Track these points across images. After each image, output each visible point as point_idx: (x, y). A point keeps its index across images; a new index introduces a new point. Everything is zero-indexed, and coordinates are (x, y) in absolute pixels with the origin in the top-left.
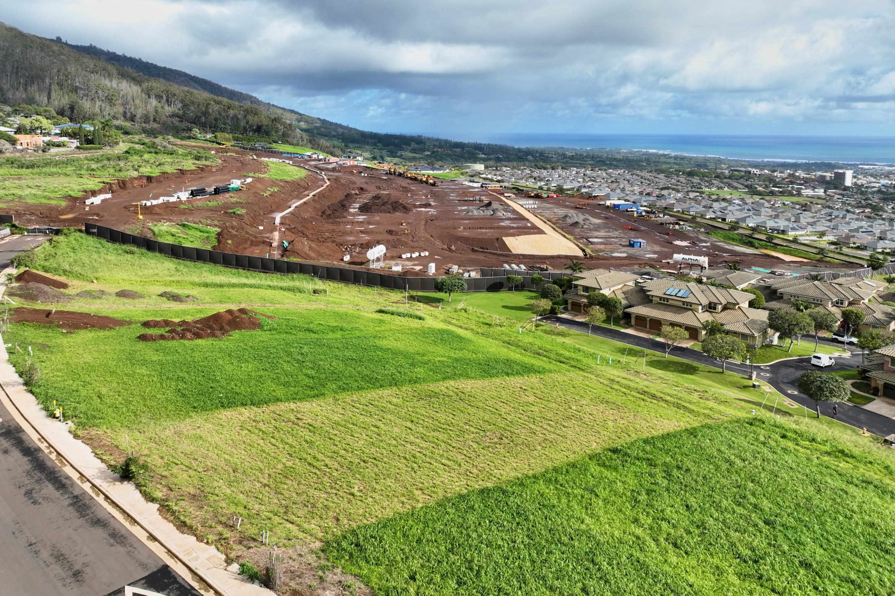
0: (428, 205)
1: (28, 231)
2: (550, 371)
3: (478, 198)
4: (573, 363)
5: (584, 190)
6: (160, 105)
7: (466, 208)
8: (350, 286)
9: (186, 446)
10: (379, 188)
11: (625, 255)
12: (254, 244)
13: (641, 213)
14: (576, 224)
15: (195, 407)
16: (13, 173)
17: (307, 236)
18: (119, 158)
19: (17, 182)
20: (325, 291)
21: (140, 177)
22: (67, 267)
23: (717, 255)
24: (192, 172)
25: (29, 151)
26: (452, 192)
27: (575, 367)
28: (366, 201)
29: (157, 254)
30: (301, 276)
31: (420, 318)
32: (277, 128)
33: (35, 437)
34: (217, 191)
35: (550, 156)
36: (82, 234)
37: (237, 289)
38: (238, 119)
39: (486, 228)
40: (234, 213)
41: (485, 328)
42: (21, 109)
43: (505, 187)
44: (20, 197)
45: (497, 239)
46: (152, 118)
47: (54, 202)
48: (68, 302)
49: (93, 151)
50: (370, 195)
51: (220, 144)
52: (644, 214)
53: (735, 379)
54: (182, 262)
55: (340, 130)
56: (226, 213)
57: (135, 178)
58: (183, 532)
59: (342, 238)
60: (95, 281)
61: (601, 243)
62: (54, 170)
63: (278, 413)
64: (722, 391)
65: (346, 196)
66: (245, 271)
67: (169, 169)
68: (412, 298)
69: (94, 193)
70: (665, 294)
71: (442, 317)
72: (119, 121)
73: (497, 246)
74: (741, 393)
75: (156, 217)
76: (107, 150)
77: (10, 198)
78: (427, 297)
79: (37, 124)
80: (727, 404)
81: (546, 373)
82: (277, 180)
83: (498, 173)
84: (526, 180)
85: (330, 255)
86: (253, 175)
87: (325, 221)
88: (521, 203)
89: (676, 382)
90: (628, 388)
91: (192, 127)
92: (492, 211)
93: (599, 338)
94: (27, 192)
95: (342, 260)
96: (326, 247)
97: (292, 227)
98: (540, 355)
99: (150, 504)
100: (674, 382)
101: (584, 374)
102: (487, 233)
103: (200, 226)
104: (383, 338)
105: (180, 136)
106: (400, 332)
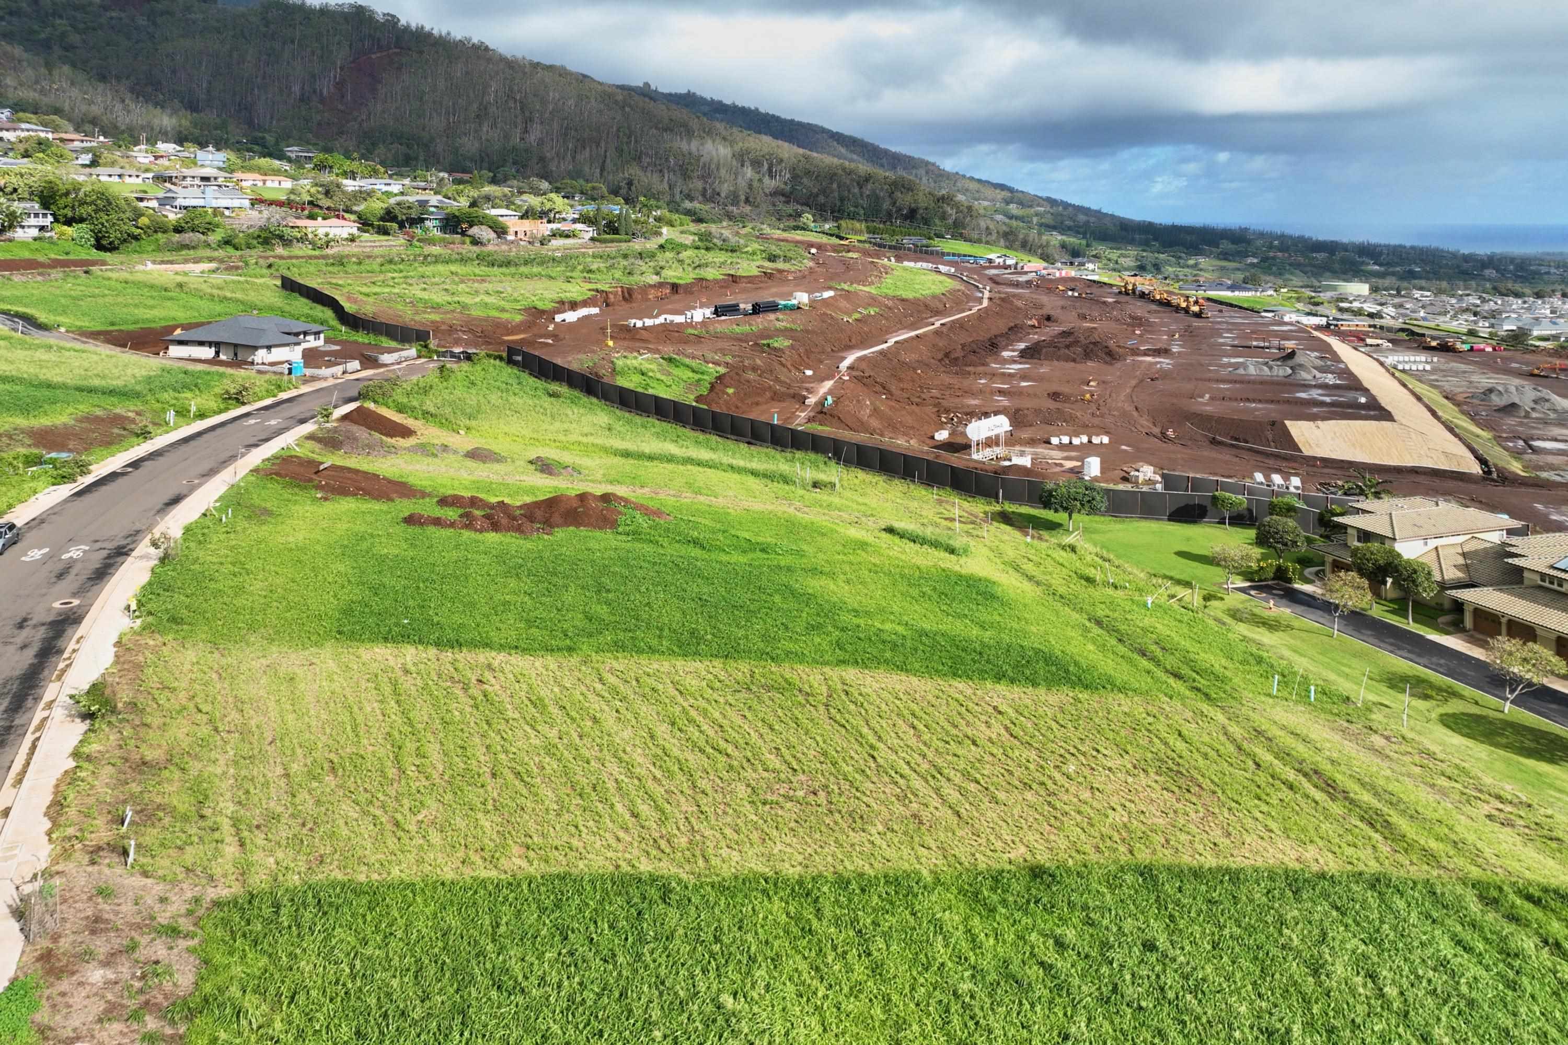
0: (1162, 352)
1: (440, 354)
2: (1124, 689)
3: (1276, 342)
4: (1202, 682)
6: (757, 177)
7: (1241, 360)
8: (897, 481)
10: (1083, 317)
12: (776, 397)
14: (1511, 408)
15: (341, 633)
16: (478, 272)
17: (890, 393)
18: (642, 256)
19: (476, 285)
20: (833, 485)
21: (661, 285)
22: (433, 408)
24: (750, 279)
25: (522, 243)
26: (1229, 331)
27: (1198, 690)
28: (1042, 339)
29: (594, 400)
30: (812, 456)
31: (953, 551)
32: (944, 213)
33: (81, 632)
34: (757, 310)
35: (1544, 269)
36: (497, 362)
38: (877, 198)
39: (1260, 401)
40: (768, 345)
41: (1078, 587)
43: (1382, 328)
44: (465, 307)
45: (1273, 423)
46: (743, 198)
47: (505, 316)
49: (613, 244)
50: (1057, 329)
51: (842, 238)
54: (627, 415)
55: (1082, 218)
56: (756, 344)
57: (651, 286)
59: (957, 400)
60: (461, 432)
61: (1559, 452)
62: (536, 270)
63: (459, 665)
65: (1010, 329)
67: (711, 274)
68: (1005, 518)
69: (574, 306)
70: (1553, 567)
71: (1011, 554)
72: (695, 202)
73: (1270, 437)
75: (638, 344)
76: (637, 245)
77: (449, 308)
78: (1034, 517)
79: (548, 206)
80: (1554, 845)
81: (1102, 691)
82: (886, 297)
83: (1397, 300)
84: (1454, 317)
85: (913, 428)
86: (846, 288)
87: (943, 369)
88: (1390, 360)
89: (1463, 770)
90: (1284, 755)
91: (803, 212)
92: (1291, 368)
93: (1357, 644)
94: (478, 300)
95: (933, 438)
96: (911, 413)
97: (867, 375)
98: (1144, 655)
99: (71, 759)
100: (1457, 766)
101: (1205, 707)
102: (1258, 410)
103: (694, 363)
104: (827, 574)
105: (782, 226)
106: (875, 570)
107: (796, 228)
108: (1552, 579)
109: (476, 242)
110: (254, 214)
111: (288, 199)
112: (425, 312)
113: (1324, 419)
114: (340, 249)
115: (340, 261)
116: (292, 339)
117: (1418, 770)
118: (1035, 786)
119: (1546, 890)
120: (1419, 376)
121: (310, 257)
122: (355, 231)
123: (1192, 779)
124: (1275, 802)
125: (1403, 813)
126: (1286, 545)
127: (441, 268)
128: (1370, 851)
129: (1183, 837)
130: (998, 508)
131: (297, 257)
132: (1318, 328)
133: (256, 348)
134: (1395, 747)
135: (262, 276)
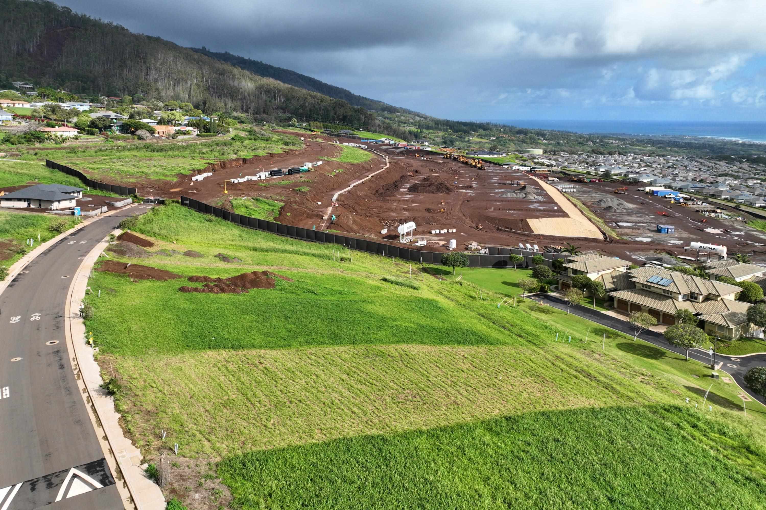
0: (469, 187)
1: (144, 201)
2: (504, 344)
3: (516, 181)
4: (530, 338)
5: (631, 176)
6: (269, 99)
7: (503, 190)
8: (375, 256)
9: (168, 375)
10: (432, 171)
11: (649, 240)
12: (309, 216)
13: (679, 200)
14: (609, 208)
15: (188, 346)
16: (147, 155)
17: (356, 211)
18: (225, 144)
19: (148, 162)
20: (350, 259)
21: (238, 159)
22: (157, 231)
23: (748, 244)
24: (279, 155)
25: (163, 138)
26: (495, 176)
27: (530, 341)
28: (417, 182)
29: (229, 222)
30: (336, 245)
31: (415, 288)
32: (359, 118)
33: (72, 356)
34: (290, 172)
36: (178, 205)
37: (278, 254)
38: (328, 111)
39: (515, 210)
40: (300, 190)
41: (469, 301)
42: (170, 104)
43: (553, 171)
44: (147, 174)
45: (522, 220)
46: (262, 110)
47: (168, 179)
48: (147, 257)
49: (209, 138)
50: (422, 177)
51: (312, 131)
52: (681, 200)
53: (697, 367)
54: (246, 229)
55: (417, 118)
56: (293, 190)
57: (233, 160)
58: (125, 437)
59: (386, 214)
60: (175, 242)
61: (629, 228)
62: (176, 153)
63: (247, 357)
64: (676, 378)
65: (401, 178)
66: (292, 239)
67: (261, 153)
68: (425, 270)
69: (200, 172)
70: (647, 281)
71: (436, 287)
72: (238, 112)
73: (521, 226)
74: (696, 382)
75: (239, 192)
76: (220, 138)
77: (138, 175)
78: (437, 269)
79: (172, 117)
80: (665, 390)
81: (497, 345)
82: (345, 163)
83: (555, 157)
84: (579, 165)
85: (371, 228)
86: (326, 159)
87: (376, 199)
88: (560, 187)
89: (628, 365)
90: (569, 365)
91: (292, 118)
92: (525, 194)
93: (577, 317)
94: (152, 170)
95: (380, 233)
96: (369, 221)
97: (346, 203)
98: (505, 329)
99: (117, 413)
100: (626, 364)
101: (535, 349)
102: (514, 214)
103: (270, 201)
104: (371, 303)
105: (282, 125)
106: (389, 298)
107: (290, 126)
108: (647, 286)
109: (140, 138)
110: (15, 123)
111: (33, 115)
112: (127, 178)
113: (542, 217)
114: (70, 143)
115: (73, 150)
116: (67, 196)
117: (613, 366)
118: (492, 386)
119: (670, 406)
120: (571, 194)
121: (56, 148)
122: (76, 133)
123: (543, 377)
124: (573, 384)
125: (617, 383)
126: (544, 277)
127: (127, 153)
128: (610, 399)
129: (550, 400)
130: (421, 266)
131: (47, 149)
132: (527, 172)
133: (52, 202)
134: (603, 358)
135: (33, 160)
